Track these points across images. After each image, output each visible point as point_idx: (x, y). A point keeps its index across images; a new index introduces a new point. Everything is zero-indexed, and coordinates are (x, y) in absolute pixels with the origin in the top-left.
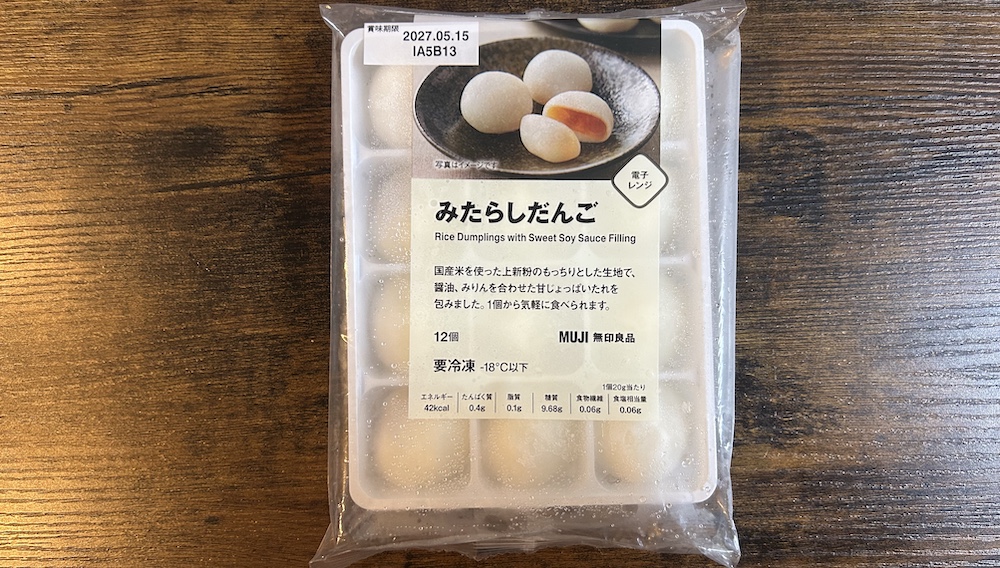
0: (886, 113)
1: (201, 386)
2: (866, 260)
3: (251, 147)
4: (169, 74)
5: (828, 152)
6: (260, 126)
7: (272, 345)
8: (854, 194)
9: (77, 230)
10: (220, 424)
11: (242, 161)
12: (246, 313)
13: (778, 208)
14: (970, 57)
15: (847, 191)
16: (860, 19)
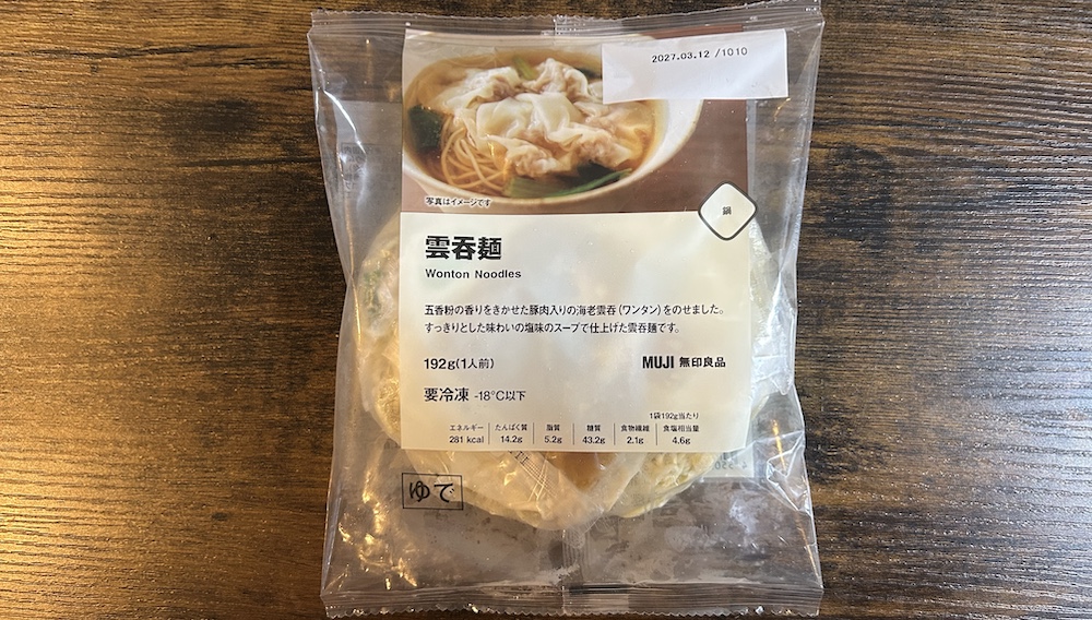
0: (962, 137)
1: (217, 374)
2: (928, 292)
3: (285, 125)
4: (203, 41)
5: (897, 175)
6: (298, 104)
7: (295, 337)
8: (921, 221)
9: (97, 201)
10: (234, 416)
11: (275, 140)
12: (269, 301)
13: (840, 230)
14: (1056, 84)
15: (913, 217)
16: (942, 35)
